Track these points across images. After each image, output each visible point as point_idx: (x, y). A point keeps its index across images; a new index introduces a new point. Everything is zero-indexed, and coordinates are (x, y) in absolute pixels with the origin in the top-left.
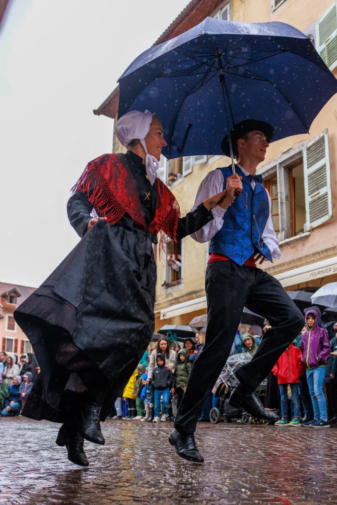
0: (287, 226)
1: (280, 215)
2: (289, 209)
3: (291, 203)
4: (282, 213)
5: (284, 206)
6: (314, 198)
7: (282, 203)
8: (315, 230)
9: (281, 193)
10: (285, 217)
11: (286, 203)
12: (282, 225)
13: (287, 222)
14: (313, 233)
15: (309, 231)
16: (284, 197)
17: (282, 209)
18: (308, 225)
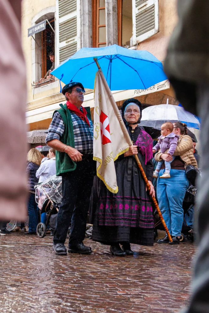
0: (114, 39)
1: (106, 27)
2: (116, 21)
3: (118, 14)
4: (109, 25)
5: (111, 17)
6: (141, 10)
7: (109, 14)
8: (141, 45)
9: (108, 3)
10: (112, 30)
11: (113, 14)
12: (108, 38)
13: (114, 35)
14: (139, 48)
15: (135, 45)
16: (111, 8)
17: (108, 21)
18: (134, 39)
